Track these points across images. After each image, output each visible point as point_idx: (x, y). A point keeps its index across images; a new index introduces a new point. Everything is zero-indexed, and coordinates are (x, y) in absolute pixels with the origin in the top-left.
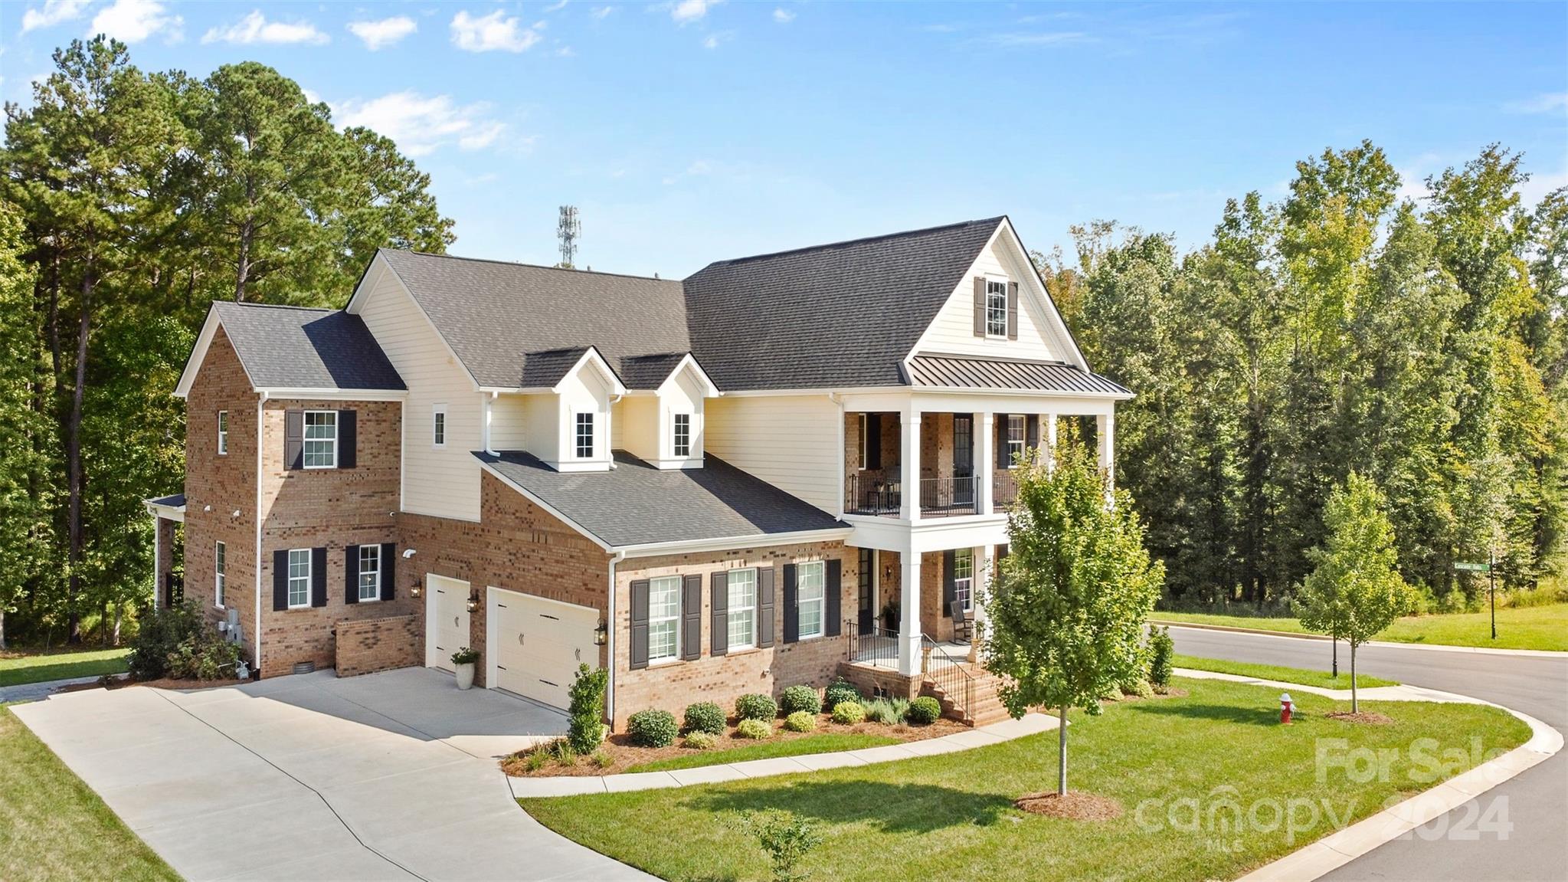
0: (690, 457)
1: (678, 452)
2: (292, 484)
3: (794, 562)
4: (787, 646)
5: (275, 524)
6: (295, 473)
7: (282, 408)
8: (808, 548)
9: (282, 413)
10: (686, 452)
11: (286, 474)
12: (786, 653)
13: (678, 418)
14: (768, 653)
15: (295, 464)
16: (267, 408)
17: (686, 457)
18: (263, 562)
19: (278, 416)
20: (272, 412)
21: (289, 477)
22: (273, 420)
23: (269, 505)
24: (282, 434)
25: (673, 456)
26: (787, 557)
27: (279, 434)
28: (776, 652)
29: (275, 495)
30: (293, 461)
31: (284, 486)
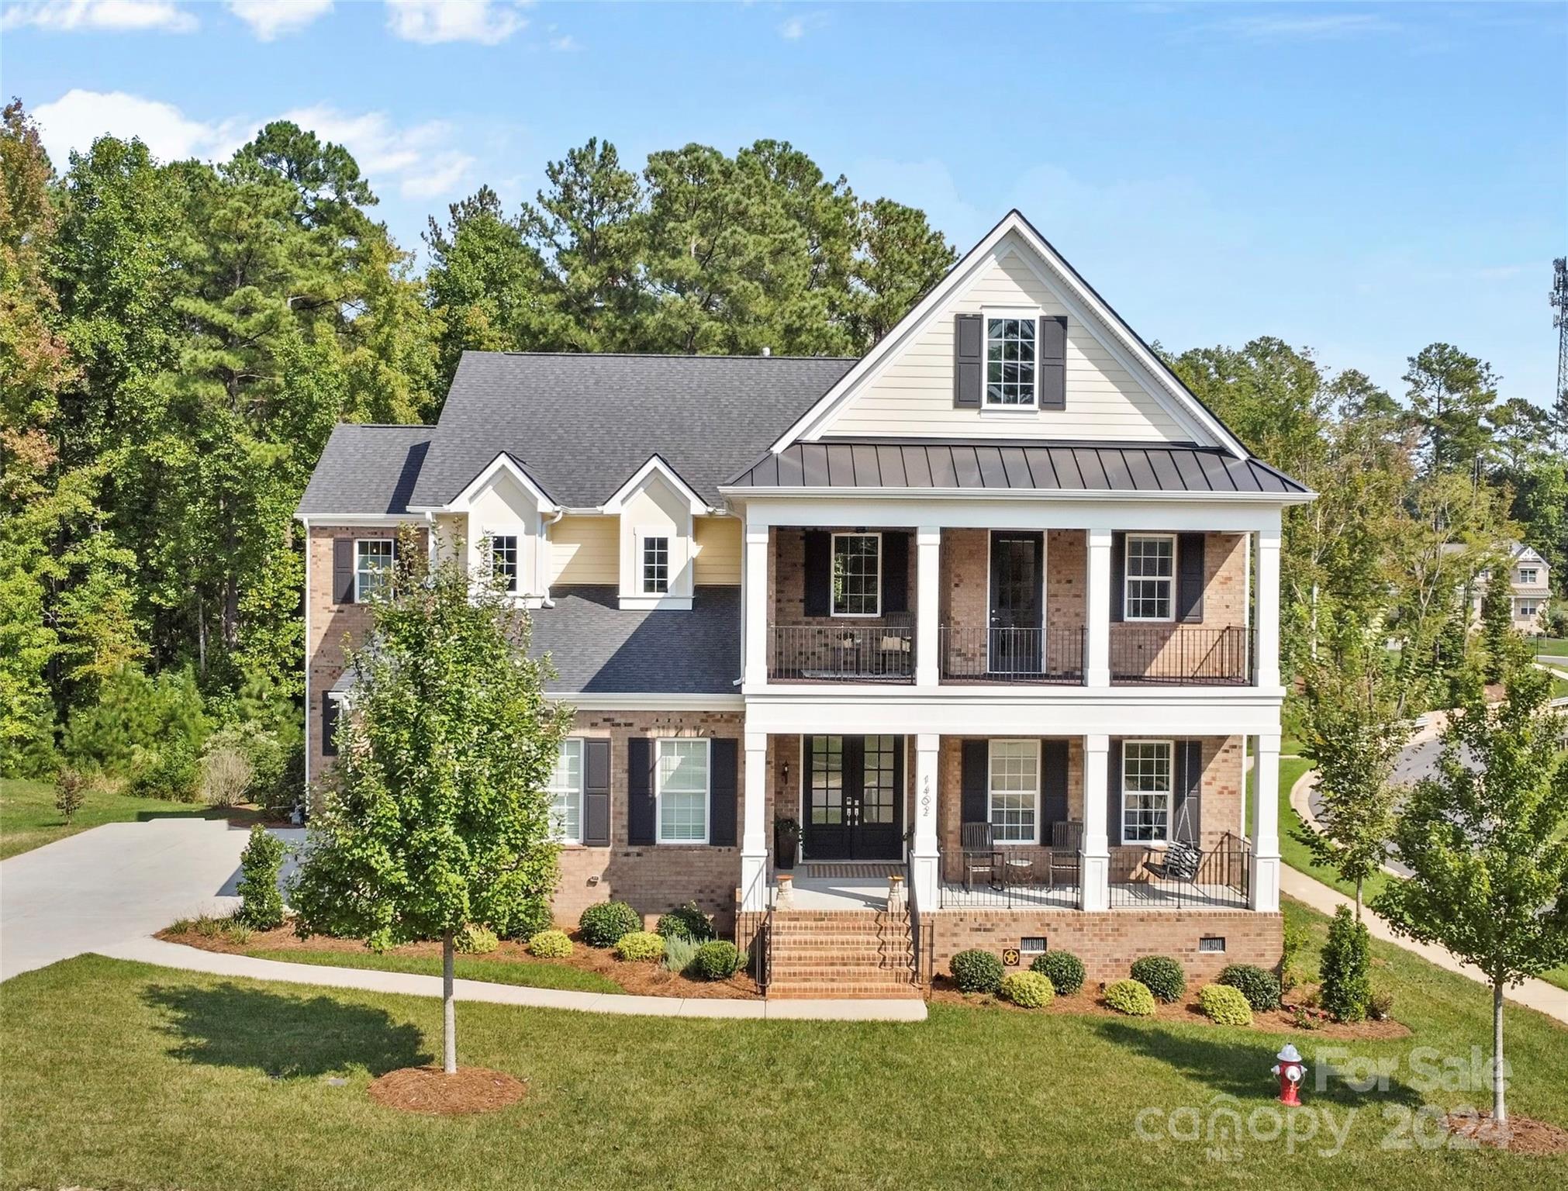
0: (668, 595)
1: (649, 587)
2: (342, 620)
3: (650, 735)
4: (635, 849)
5: (323, 662)
6: (344, 607)
7: (331, 536)
8: (676, 719)
9: (330, 541)
10: (663, 586)
11: (336, 607)
12: (631, 859)
13: (650, 543)
14: (601, 857)
15: (345, 596)
16: (315, 536)
17: (662, 595)
18: (311, 701)
19: (326, 545)
20: (319, 541)
21: (339, 611)
22: (320, 549)
23: (318, 642)
24: (331, 564)
25: (640, 590)
26: (635, 728)
27: (328, 564)
28: (614, 854)
29: (324, 630)
30: (342, 595)
31: (333, 621)
